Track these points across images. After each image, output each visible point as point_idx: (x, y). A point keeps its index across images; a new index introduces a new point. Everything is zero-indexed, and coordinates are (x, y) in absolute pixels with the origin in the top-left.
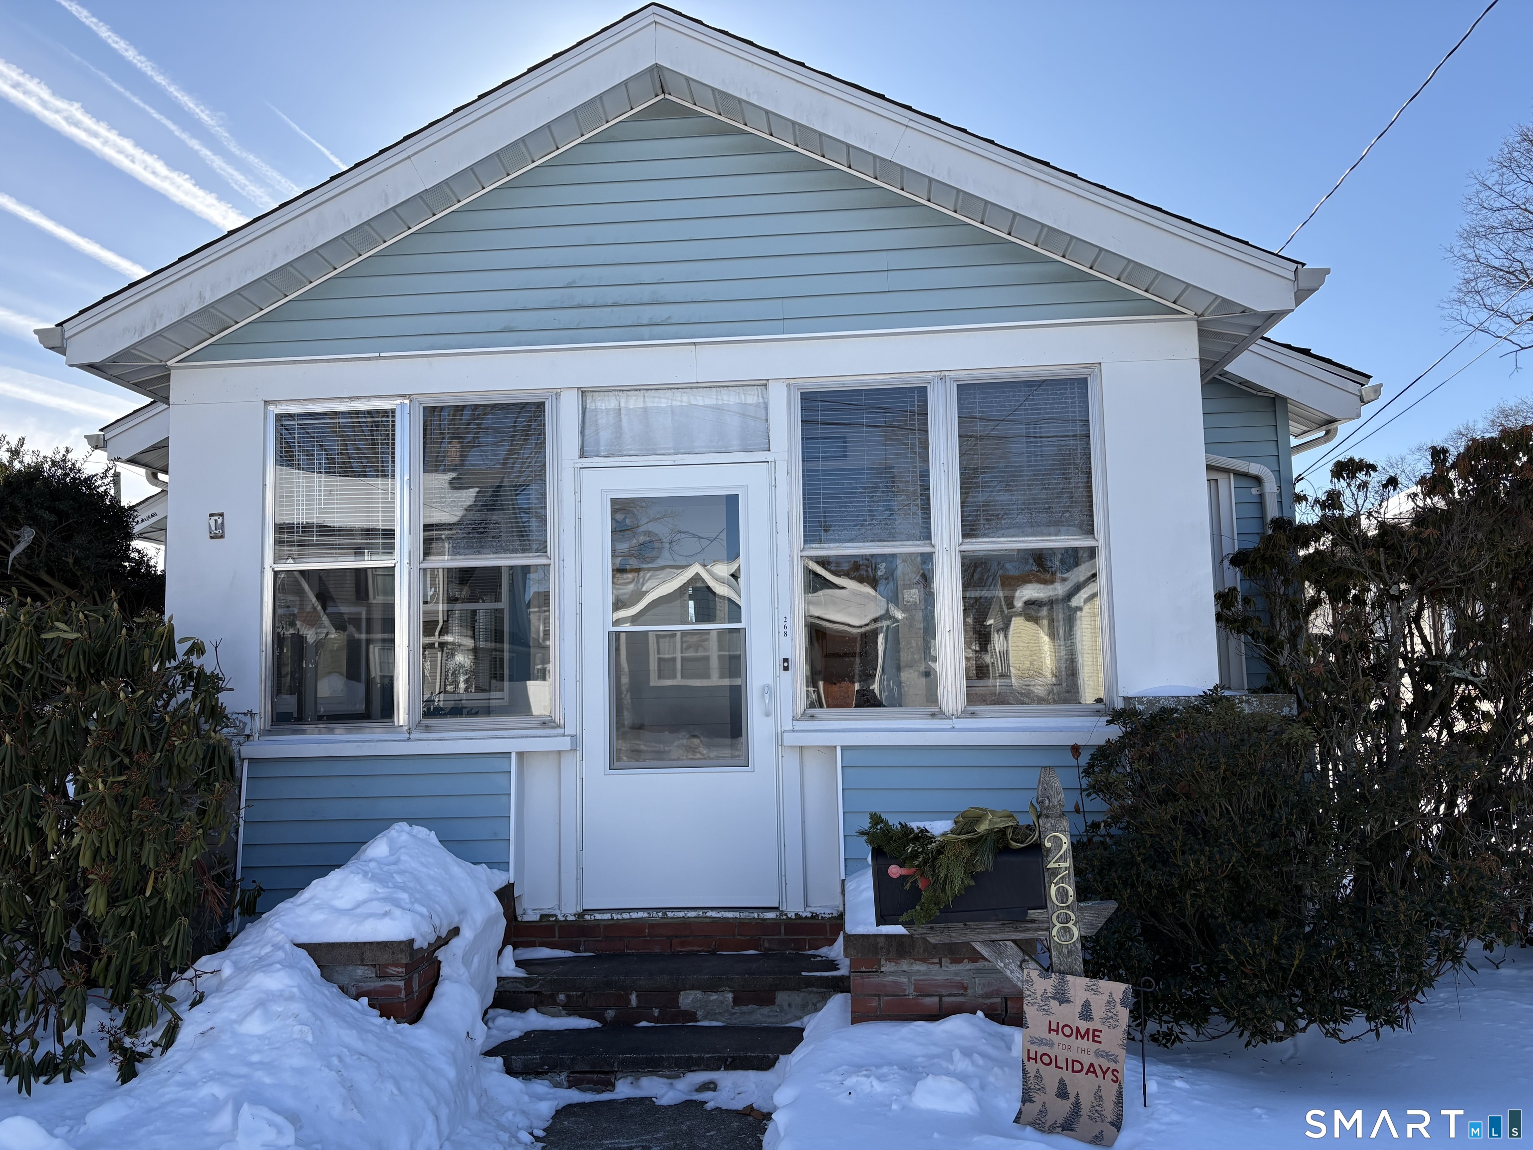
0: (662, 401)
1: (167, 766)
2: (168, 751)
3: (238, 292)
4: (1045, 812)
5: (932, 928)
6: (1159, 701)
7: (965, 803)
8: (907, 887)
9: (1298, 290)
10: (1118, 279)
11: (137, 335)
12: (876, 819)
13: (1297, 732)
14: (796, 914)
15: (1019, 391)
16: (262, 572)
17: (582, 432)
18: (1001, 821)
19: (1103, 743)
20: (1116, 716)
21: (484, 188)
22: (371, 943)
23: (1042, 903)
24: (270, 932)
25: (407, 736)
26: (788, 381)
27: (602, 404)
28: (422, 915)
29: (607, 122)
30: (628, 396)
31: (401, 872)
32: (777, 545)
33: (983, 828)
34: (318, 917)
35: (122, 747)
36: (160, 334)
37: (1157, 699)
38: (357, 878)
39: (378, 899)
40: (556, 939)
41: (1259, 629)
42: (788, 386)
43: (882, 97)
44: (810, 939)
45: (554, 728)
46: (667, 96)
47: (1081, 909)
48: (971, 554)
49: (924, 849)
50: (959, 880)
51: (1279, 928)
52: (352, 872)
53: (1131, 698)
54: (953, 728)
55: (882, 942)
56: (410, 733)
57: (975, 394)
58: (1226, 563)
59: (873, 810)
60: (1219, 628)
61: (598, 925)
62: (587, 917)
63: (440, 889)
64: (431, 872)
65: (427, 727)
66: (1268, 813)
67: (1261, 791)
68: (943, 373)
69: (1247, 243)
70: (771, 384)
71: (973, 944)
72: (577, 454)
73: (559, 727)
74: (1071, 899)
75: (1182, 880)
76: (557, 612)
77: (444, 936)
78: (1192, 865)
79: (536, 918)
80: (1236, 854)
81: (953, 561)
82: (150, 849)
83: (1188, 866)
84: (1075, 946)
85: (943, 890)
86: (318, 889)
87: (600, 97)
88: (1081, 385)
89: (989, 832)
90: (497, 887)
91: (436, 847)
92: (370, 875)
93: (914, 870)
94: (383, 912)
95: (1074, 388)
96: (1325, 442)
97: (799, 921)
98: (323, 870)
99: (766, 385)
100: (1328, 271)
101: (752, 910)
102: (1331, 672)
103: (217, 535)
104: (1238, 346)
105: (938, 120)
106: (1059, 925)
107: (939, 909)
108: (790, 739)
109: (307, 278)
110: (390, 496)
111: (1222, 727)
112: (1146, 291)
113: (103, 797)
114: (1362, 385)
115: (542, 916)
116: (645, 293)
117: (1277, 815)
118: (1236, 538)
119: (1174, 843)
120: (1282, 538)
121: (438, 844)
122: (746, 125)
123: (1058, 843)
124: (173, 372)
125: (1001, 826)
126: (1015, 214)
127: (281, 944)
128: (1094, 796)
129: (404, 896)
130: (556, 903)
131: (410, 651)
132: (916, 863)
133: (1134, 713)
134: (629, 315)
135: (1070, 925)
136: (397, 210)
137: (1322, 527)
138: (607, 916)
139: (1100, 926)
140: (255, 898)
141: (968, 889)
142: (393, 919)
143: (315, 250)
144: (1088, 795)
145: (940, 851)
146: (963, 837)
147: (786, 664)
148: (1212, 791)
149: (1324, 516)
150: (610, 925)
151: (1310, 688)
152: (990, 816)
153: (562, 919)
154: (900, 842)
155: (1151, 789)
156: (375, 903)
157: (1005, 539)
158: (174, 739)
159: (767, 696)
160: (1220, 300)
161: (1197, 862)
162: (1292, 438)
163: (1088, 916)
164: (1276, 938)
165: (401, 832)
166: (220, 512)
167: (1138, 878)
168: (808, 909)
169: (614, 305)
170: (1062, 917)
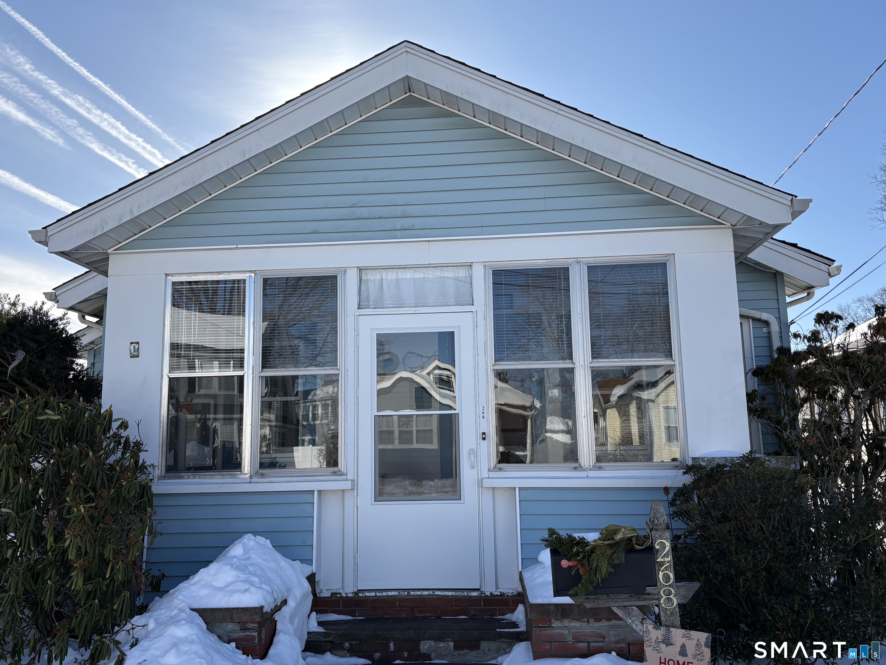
0: (408, 275)
1: (117, 497)
2: (118, 488)
3: (153, 209)
4: (655, 527)
5: (587, 598)
6: (714, 460)
7: (605, 523)
8: (573, 573)
9: (793, 212)
10: (684, 204)
11: (92, 234)
12: (552, 532)
13: (803, 479)
14: (491, 593)
15: (625, 270)
16: (162, 378)
17: (359, 294)
18: (629, 533)
19: (681, 486)
20: (688, 470)
21: (301, 147)
22: (237, 609)
23: (654, 583)
24: (176, 601)
25: (250, 480)
26: (484, 263)
27: (372, 277)
28: (267, 591)
29: (376, 109)
30: (387, 271)
31: (252, 565)
32: (478, 363)
33: (618, 537)
34: (204, 592)
35: (89, 486)
36: (105, 234)
37: (713, 459)
38: (227, 568)
39: (241, 581)
40: (341, 608)
41: (772, 416)
42: (485, 266)
43: (542, 96)
44: (499, 609)
45: (340, 475)
46: (412, 94)
47: (678, 587)
48: (597, 369)
49: (583, 550)
50: (605, 568)
51: (798, 600)
52: (224, 564)
53: (697, 458)
54: (587, 476)
55: (552, 608)
56: (251, 478)
57: (598, 272)
58: (750, 374)
59: (550, 527)
60: (749, 415)
61: (367, 600)
62: (360, 595)
63: (275, 575)
64: (270, 565)
65: (262, 474)
66: (787, 529)
67: (782, 515)
68: (578, 259)
69: (762, 184)
70: (474, 265)
71: (613, 608)
72: (356, 306)
73: (343, 474)
74: (672, 581)
75: (736, 570)
76: (343, 403)
77: (279, 605)
78: (743, 560)
79: (329, 595)
80: (769, 554)
81: (586, 372)
82: (110, 548)
83: (740, 561)
84: (675, 609)
85: (595, 575)
86: (203, 574)
87: (373, 94)
88: (663, 266)
89: (622, 540)
90: (306, 575)
91: (272, 549)
92: (235, 566)
93: (577, 562)
94: (244, 589)
95: (658, 269)
96: (807, 300)
97: (493, 598)
98: (206, 563)
99: (471, 266)
100: (811, 201)
101: (463, 591)
102: (820, 442)
103: (135, 355)
104: (756, 243)
105: (576, 109)
106: (665, 597)
107: (593, 586)
108: (487, 483)
109: (193, 200)
110: (241, 332)
111: (757, 476)
112: (701, 211)
113: (83, 516)
114: (830, 266)
115: (332, 594)
116: (399, 211)
117: (793, 531)
118: (754, 358)
119: (731, 547)
120: (785, 360)
121: (272, 547)
122: (459, 111)
123: (663, 546)
124: (110, 256)
125: (629, 536)
126: (622, 165)
127: (184, 608)
128: (676, 519)
129: (256, 579)
130: (341, 585)
131: (252, 427)
132: (579, 558)
133: (701, 467)
134: (388, 224)
135: (671, 596)
136: (250, 160)
137: (809, 352)
138: (373, 594)
139: (690, 597)
140: (160, 580)
141: (610, 574)
142: (251, 593)
143: (201, 184)
144: (673, 518)
145: (592, 551)
146: (606, 542)
147: (484, 436)
148: (753, 515)
149: (810, 346)
150: (375, 599)
151: (808, 453)
152: (623, 530)
153: (344, 595)
154: (568, 545)
155: (714, 514)
156: (239, 584)
157: (618, 360)
158: (122, 481)
159: (472, 456)
160: (746, 217)
161: (746, 559)
162: (787, 297)
163: (682, 591)
164: (796, 606)
165: (249, 540)
166: (137, 341)
167: (709, 569)
168: (498, 590)
169: (380, 218)
170: (667, 591)
